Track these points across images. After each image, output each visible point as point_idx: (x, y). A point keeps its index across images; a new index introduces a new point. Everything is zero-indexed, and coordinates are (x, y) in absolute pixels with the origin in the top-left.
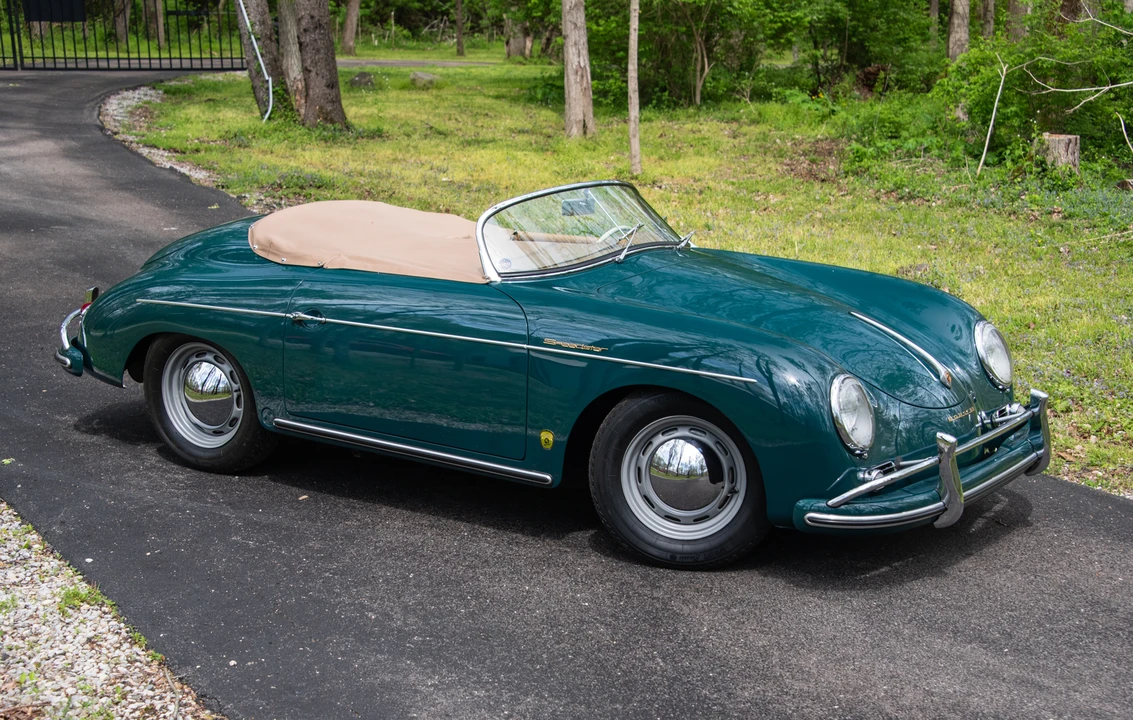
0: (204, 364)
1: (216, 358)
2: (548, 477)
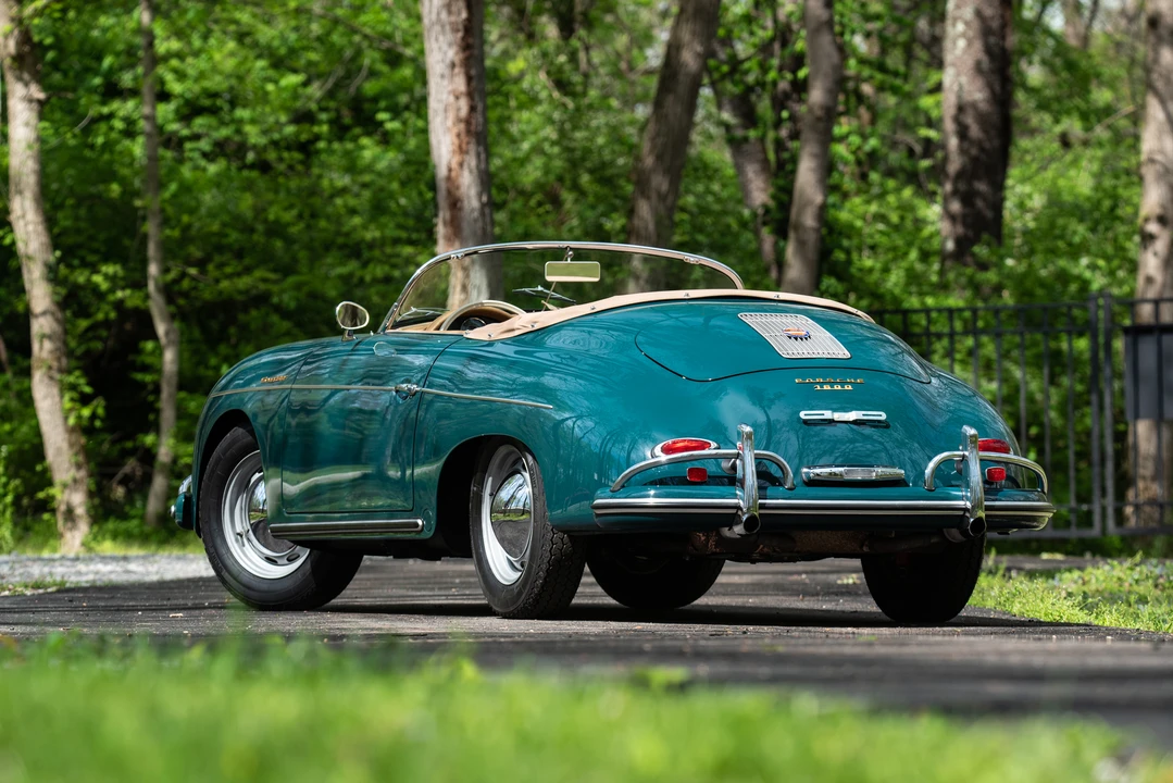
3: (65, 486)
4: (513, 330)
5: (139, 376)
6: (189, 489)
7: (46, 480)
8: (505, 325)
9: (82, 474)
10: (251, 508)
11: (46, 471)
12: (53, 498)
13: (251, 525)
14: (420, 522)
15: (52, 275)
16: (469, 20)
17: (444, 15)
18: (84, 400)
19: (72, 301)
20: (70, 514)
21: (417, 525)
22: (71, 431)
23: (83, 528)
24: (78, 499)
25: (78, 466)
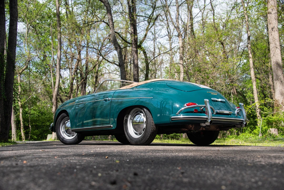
4: (133, 86)
6: (52, 125)
7: (22, 137)
8: (131, 85)
10: (65, 127)
13: (65, 130)
14: (112, 126)
15: (23, 122)
21: (111, 126)
22: (24, 133)
23: (24, 140)
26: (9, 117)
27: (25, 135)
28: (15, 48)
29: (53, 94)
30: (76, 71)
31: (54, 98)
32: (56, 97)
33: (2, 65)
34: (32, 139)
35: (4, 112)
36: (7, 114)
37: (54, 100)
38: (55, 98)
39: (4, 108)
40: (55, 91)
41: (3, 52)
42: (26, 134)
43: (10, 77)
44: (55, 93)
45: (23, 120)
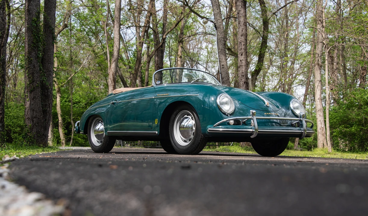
0: (100, 124)
1: (102, 122)
2: (157, 132)
3: (62, 140)
5: (70, 129)
7: (60, 139)
9: (64, 139)
11: (60, 138)
12: (61, 141)
15: (61, 116)
16: (114, 85)
17: (111, 84)
18: (65, 130)
19: (64, 120)
20: (63, 143)
22: (63, 134)
23: (64, 145)
24: (64, 142)
25: (64, 138)
26: (48, 112)
27: (65, 137)
28: (54, 9)
29: (109, 71)
30: (146, 31)
31: (110, 79)
32: (113, 77)
33: (38, 36)
34: (76, 144)
35: (42, 104)
36: (46, 108)
37: (110, 82)
38: (112, 79)
39: (41, 99)
40: (111, 67)
41: (38, 17)
42: (68, 134)
43: (48, 53)
44: (113, 70)
45: (62, 112)
